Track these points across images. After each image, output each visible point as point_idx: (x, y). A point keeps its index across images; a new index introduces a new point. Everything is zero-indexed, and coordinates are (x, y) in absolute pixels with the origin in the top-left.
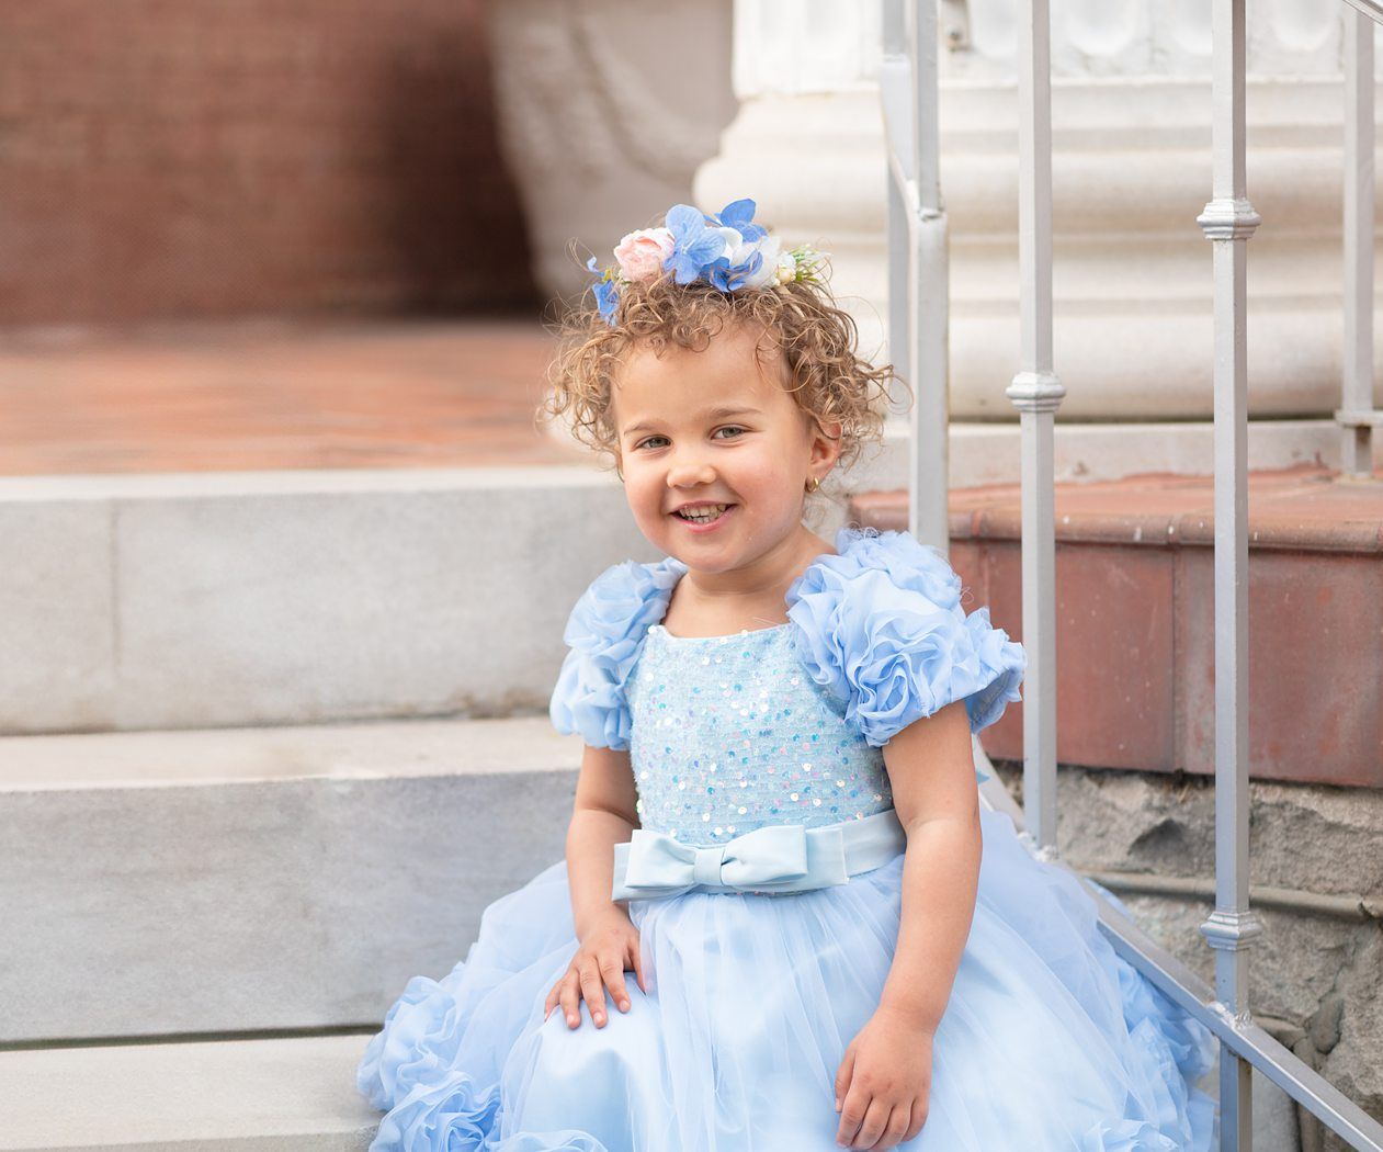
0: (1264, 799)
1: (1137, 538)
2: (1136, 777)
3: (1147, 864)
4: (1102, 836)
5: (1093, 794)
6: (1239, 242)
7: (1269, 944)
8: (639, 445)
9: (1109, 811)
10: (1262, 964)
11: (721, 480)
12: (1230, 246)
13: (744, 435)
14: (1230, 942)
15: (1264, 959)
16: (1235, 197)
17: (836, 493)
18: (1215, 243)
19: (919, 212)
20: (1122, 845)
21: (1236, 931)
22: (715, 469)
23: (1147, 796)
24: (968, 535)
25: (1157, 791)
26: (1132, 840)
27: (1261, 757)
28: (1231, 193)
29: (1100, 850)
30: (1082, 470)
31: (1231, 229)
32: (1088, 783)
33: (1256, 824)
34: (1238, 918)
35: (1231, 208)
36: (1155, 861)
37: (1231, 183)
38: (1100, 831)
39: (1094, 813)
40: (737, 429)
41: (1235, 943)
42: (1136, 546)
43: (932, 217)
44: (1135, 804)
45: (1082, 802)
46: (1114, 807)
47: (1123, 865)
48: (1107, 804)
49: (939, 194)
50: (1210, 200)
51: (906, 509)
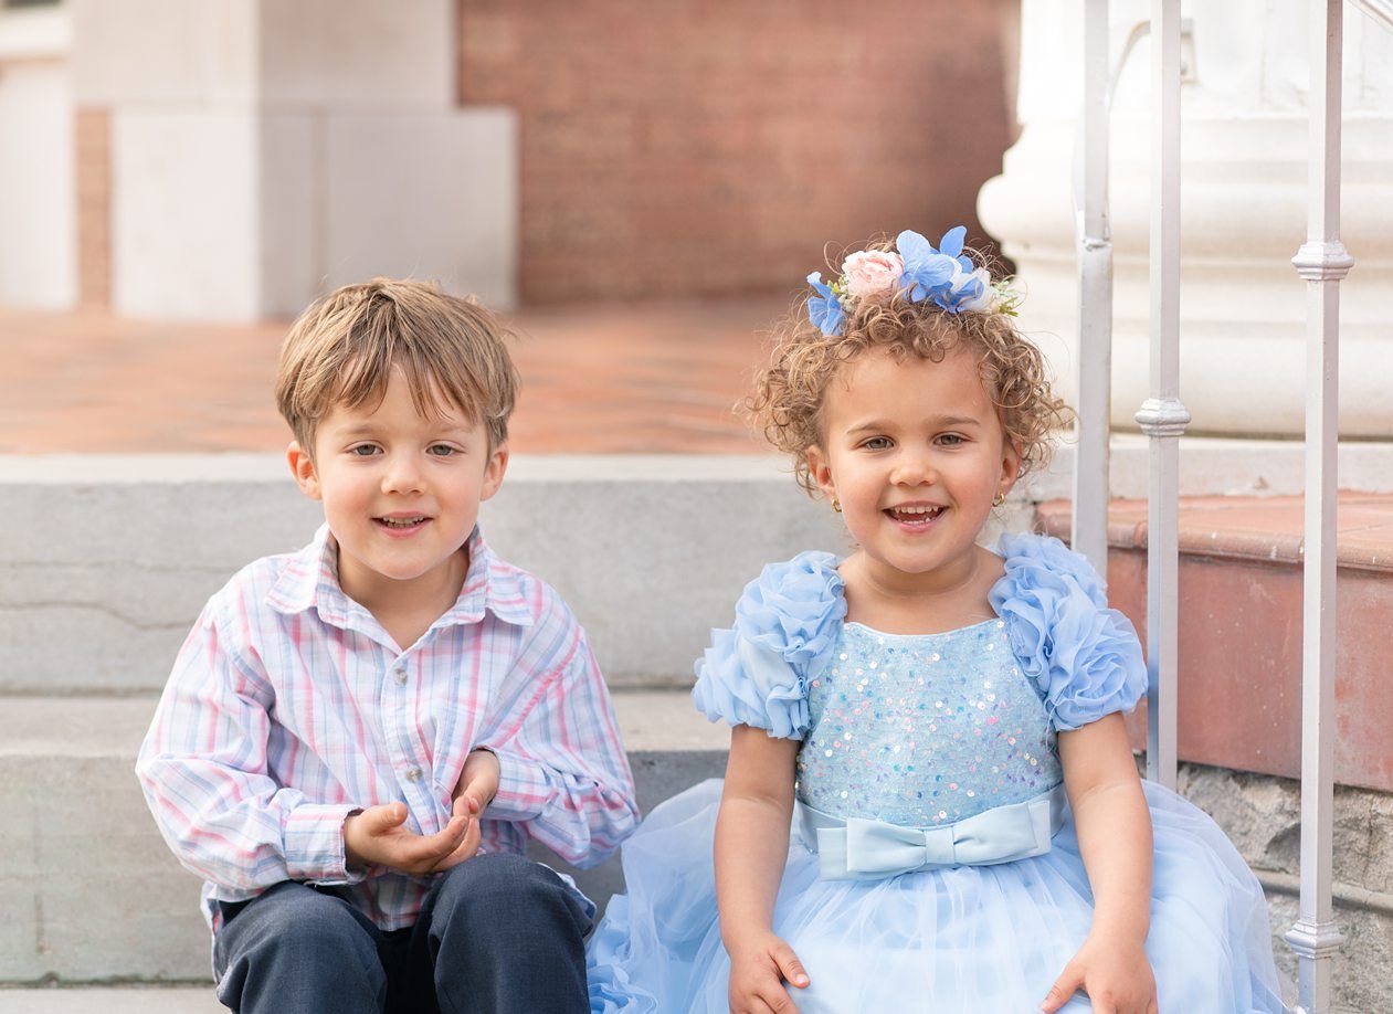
0: (1379, 811)
1: (1273, 556)
2: (1273, 781)
3: (1282, 864)
4: (1245, 834)
5: (1236, 795)
6: (1330, 283)
7: (1382, 947)
8: (861, 445)
9: (1250, 811)
10: (1376, 966)
11: (942, 482)
12: (1321, 286)
13: (964, 444)
14: (1311, 950)
15: (1378, 962)
16: (1326, 240)
17: (1025, 501)
18: (1308, 283)
19: (1084, 242)
20: (1261, 844)
21: (1313, 941)
22: (937, 472)
23: (1280, 800)
24: (1131, 546)
25: (1289, 796)
26: (1268, 840)
27: (1377, 770)
28: (1322, 236)
29: (1244, 847)
30: (1263, 484)
31: (1321, 270)
32: (1233, 784)
33: (1374, 833)
34: (1318, 928)
35: (1321, 250)
36: (1289, 861)
37: (1323, 227)
38: (1243, 830)
39: (1238, 813)
40: (958, 438)
41: (1314, 952)
42: (1274, 564)
43: (1097, 247)
44: (1271, 805)
45: (1228, 801)
46: (1254, 809)
47: (1261, 863)
48: (1248, 805)
49: (1105, 225)
50: (1305, 242)
51: (1069, 516)
